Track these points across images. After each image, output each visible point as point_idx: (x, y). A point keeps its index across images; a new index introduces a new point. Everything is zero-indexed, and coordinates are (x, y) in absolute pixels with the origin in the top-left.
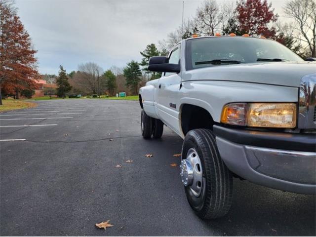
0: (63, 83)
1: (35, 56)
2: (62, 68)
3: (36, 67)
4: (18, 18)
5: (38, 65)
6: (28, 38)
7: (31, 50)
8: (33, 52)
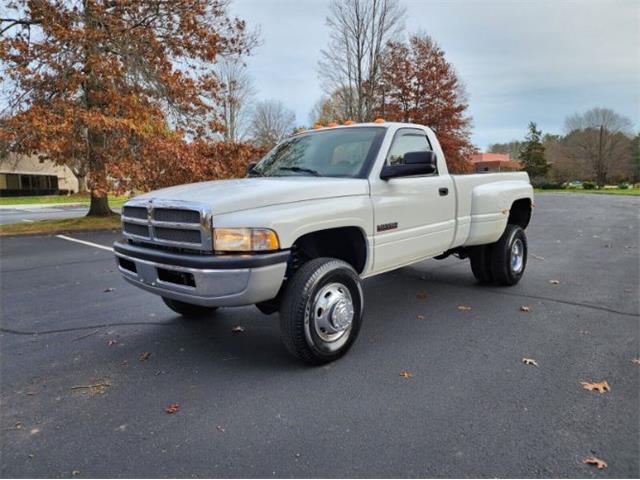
0: (531, 158)
1: (465, 115)
2: (533, 127)
3: (467, 134)
4: (442, 54)
5: (471, 131)
6: (455, 84)
7: (456, 106)
8: (461, 108)
